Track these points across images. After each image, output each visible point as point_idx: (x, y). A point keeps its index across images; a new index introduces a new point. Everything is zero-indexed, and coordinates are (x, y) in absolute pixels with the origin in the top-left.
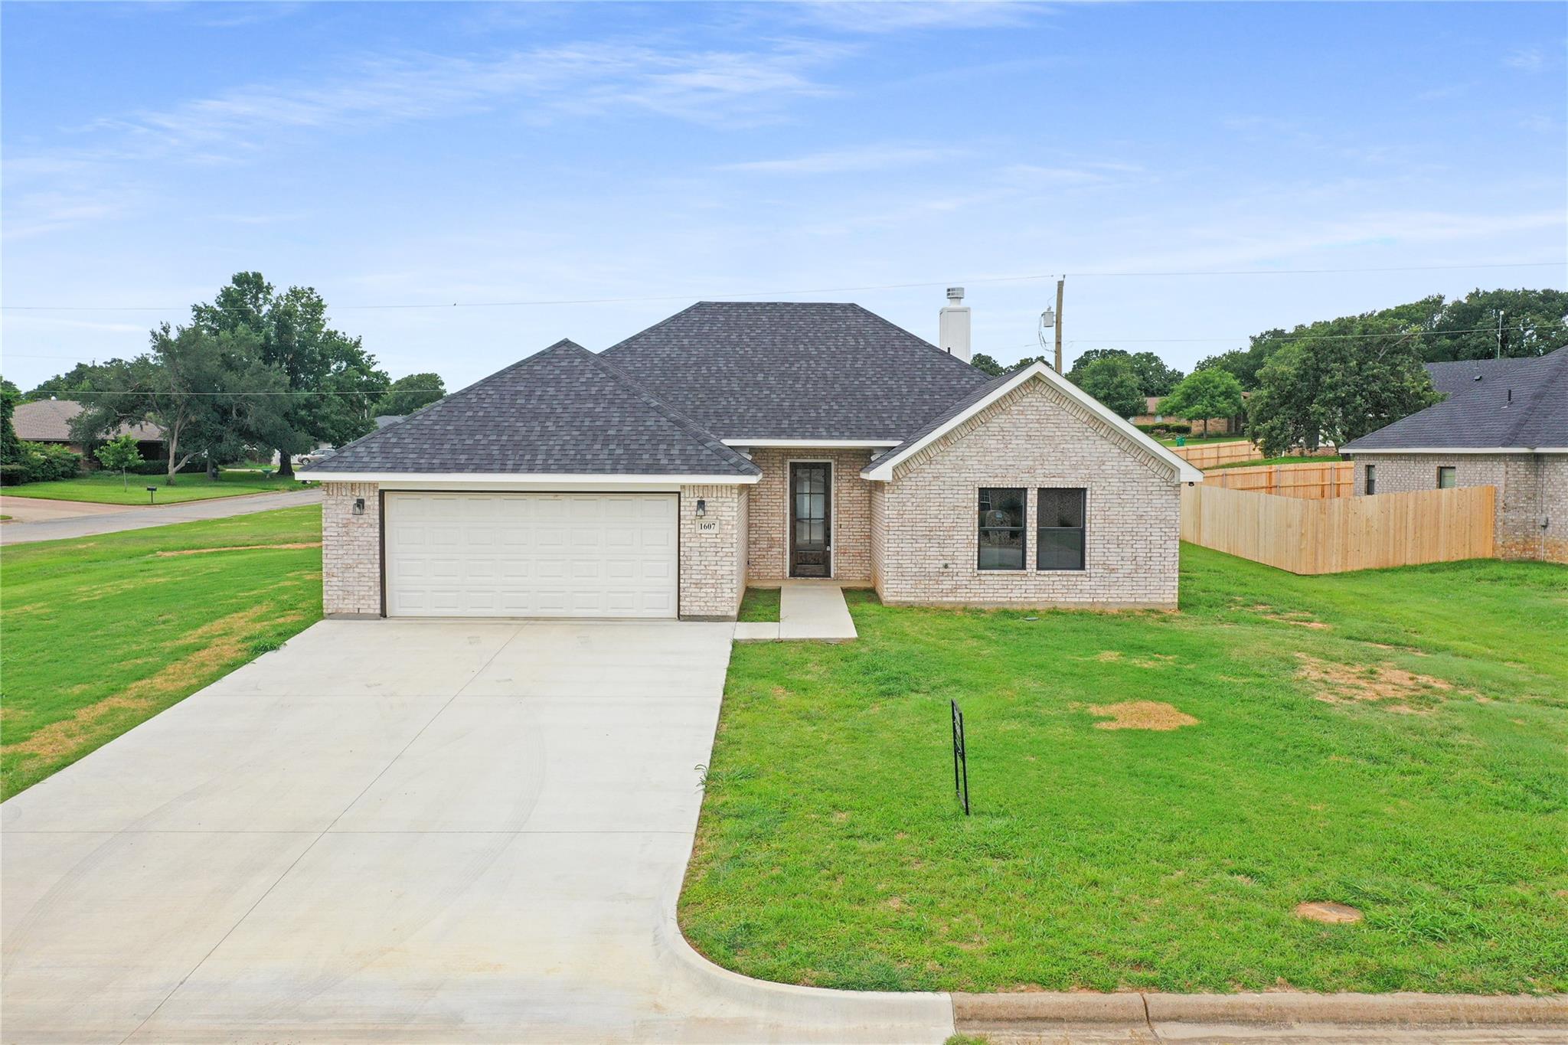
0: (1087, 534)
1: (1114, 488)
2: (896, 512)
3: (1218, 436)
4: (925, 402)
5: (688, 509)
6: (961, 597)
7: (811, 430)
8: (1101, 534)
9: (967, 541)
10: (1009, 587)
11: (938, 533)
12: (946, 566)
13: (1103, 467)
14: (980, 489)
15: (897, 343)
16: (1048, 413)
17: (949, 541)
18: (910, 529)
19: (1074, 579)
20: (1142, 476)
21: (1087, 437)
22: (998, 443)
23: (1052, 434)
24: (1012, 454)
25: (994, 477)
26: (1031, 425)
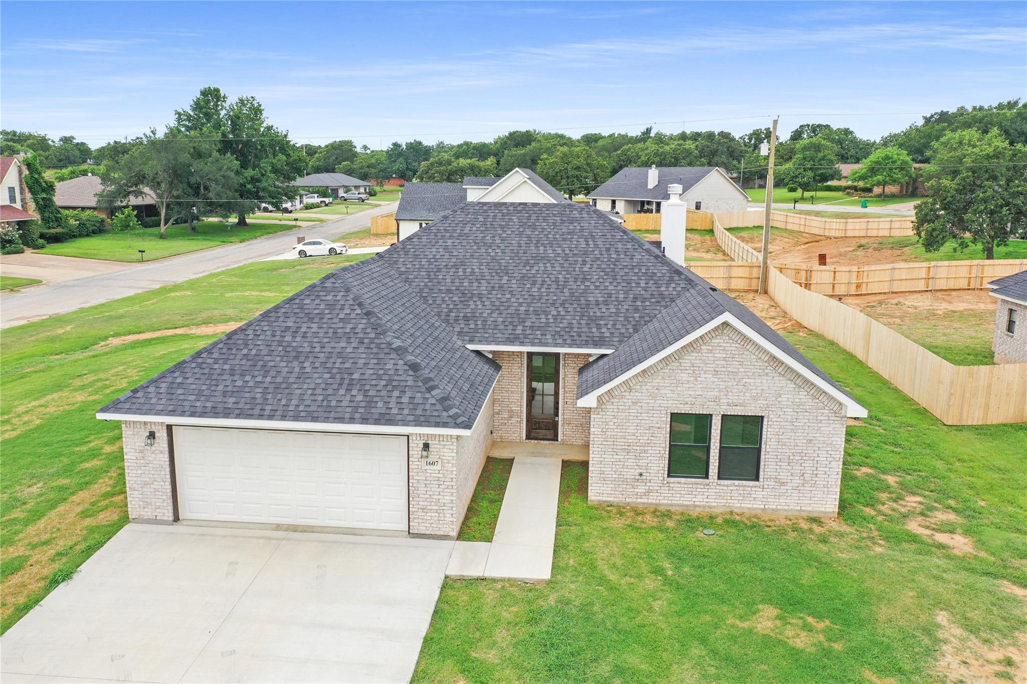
0: (763, 453)
1: (788, 417)
2: (600, 430)
3: (892, 197)
4: (636, 310)
5: (415, 449)
6: (652, 499)
7: (539, 337)
8: (774, 453)
9: (659, 455)
10: (694, 493)
11: (635, 448)
12: (641, 475)
13: (779, 399)
14: (671, 414)
15: (620, 246)
16: (733, 352)
17: (644, 455)
18: (612, 443)
19: (749, 489)
20: (814, 408)
21: (767, 373)
22: (689, 376)
23: (736, 370)
24: (701, 386)
25: (684, 404)
26: (718, 362)
